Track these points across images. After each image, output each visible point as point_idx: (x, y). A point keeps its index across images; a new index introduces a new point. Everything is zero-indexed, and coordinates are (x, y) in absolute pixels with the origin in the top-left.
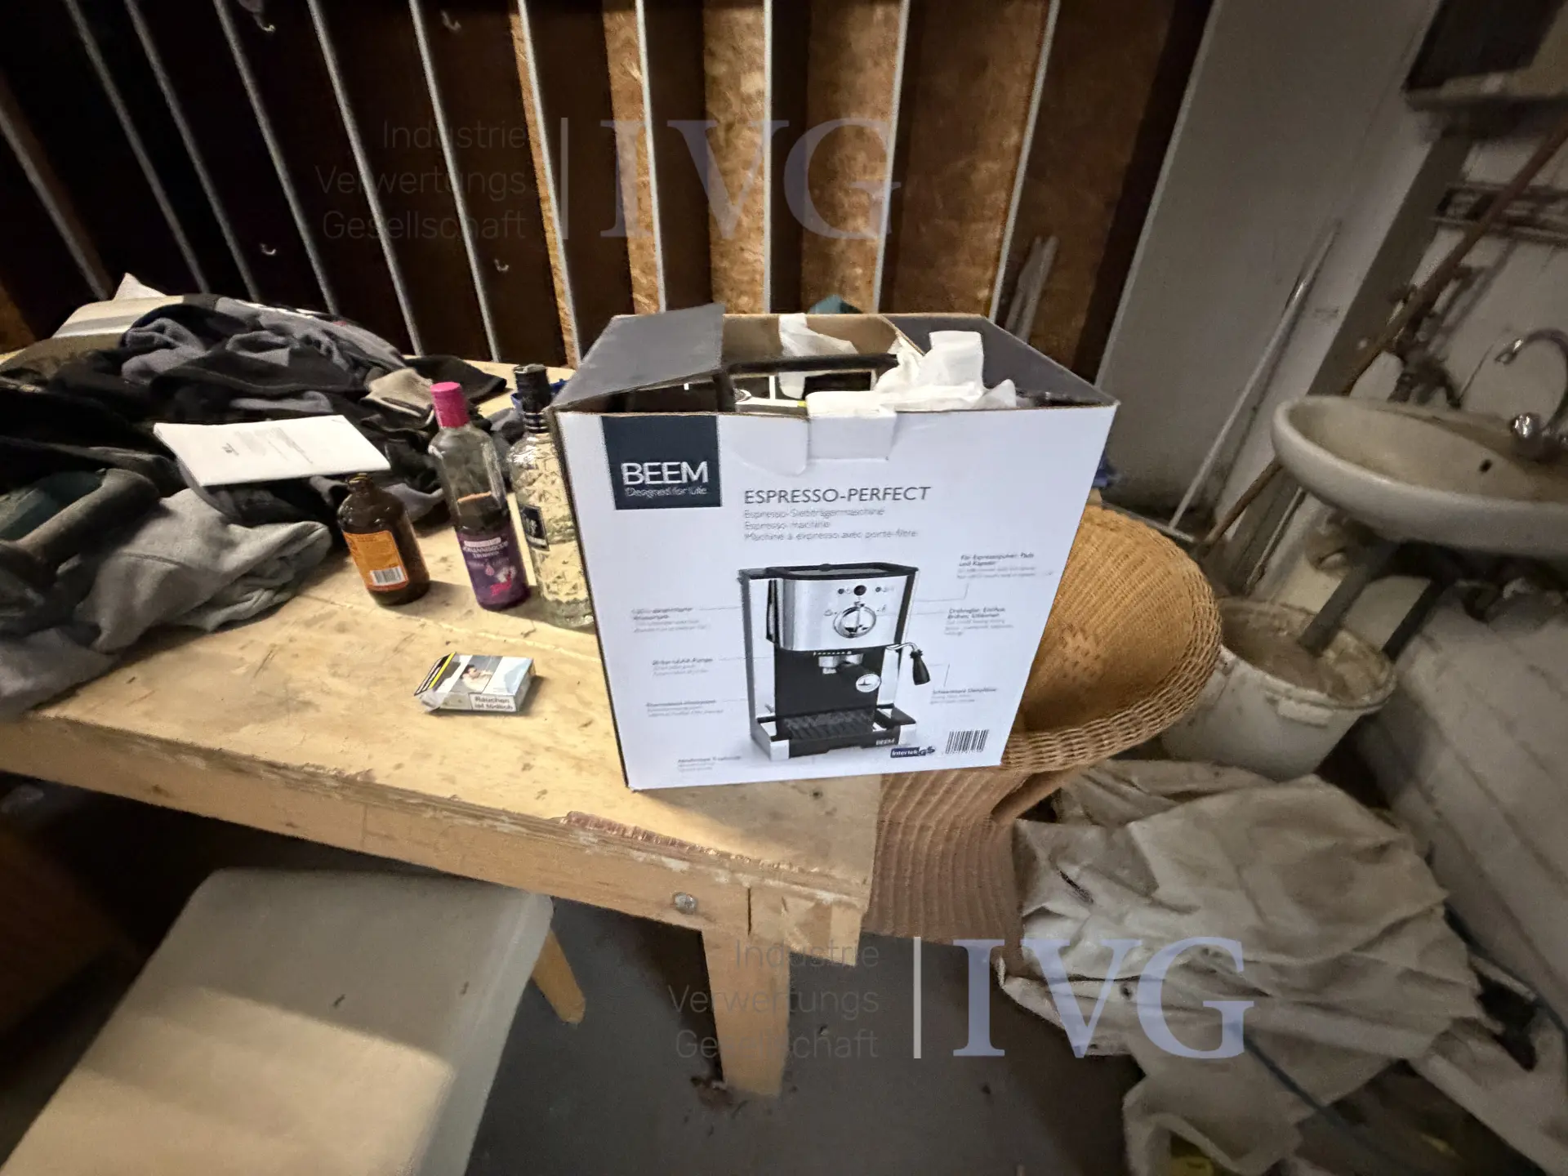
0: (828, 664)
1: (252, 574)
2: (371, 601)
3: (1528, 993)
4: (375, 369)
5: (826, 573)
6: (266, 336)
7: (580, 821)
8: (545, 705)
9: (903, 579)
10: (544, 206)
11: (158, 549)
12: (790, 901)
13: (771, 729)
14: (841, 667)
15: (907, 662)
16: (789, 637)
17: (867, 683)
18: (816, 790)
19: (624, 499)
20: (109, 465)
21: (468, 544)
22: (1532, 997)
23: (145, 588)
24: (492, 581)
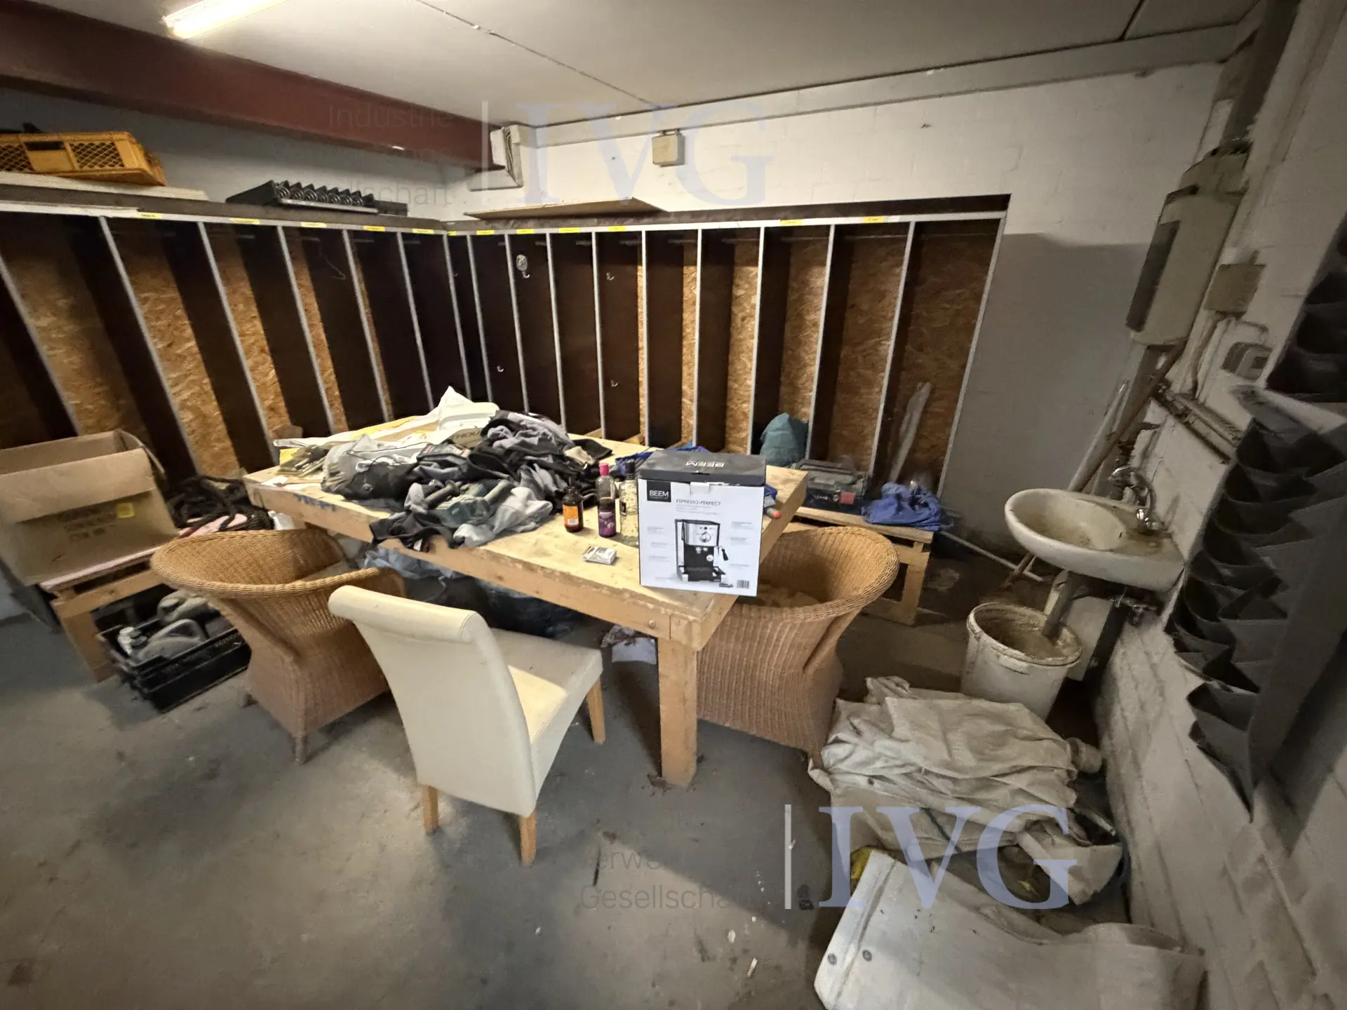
0: (698, 550)
1: (532, 517)
2: (565, 529)
3: (1111, 831)
4: (566, 447)
5: (696, 522)
6: (530, 432)
7: (625, 590)
8: (619, 564)
9: (717, 526)
10: (640, 352)
11: (512, 505)
12: (682, 621)
13: (682, 570)
14: (702, 551)
15: (721, 553)
16: (688, 539)
17: (709, 558)
18: (695, 593)
19: (649, 498)
20: (502, 478)
21: (601, 513)
22: (1113, 833)
23: (507, 515)
24: (606, 526)
